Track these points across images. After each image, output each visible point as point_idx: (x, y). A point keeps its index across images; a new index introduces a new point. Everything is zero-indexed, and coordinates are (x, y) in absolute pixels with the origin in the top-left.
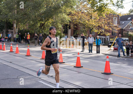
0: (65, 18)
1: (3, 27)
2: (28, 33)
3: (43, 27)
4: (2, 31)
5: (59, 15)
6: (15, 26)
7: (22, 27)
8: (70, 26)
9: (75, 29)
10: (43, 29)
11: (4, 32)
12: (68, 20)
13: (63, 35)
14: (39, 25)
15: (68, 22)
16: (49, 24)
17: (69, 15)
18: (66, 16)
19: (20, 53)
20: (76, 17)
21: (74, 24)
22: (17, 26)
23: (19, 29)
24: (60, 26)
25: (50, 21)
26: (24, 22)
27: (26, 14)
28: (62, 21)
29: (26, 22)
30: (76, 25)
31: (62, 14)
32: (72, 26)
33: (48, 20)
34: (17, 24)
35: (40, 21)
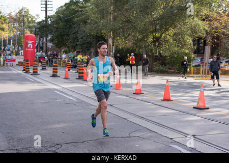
0: (199, 25)
1: (91, 44)
2: (133, 54)
3: (157, 43)
4: (89, 51)
5: (187, 21)
6: (110, 41)
7: (123, 43)
8: (205, 41)
9: (214, 44)
10: (157, 47)
11: (93, 53)
12: (204, 29)
13: (193, 56)
14: (152, 40)
15: (204, 32)
16: (168, 37)
17: (204, 20)
18: (200, 22)
19: (124, 89)
20: (216, 24)
21: (214, 37)
22: (113, 43)
23: (117, 46)
24: (190, 41)
25: (171, 31)
26: (126, 35)
27: (129, 20)
28: (194, 30)
29: (129, 35)
30: (218, 38)
31: (193, 19)
32: (209, 40)
33: (167, 30)
34: (113, 38)
35: (152, 32)
